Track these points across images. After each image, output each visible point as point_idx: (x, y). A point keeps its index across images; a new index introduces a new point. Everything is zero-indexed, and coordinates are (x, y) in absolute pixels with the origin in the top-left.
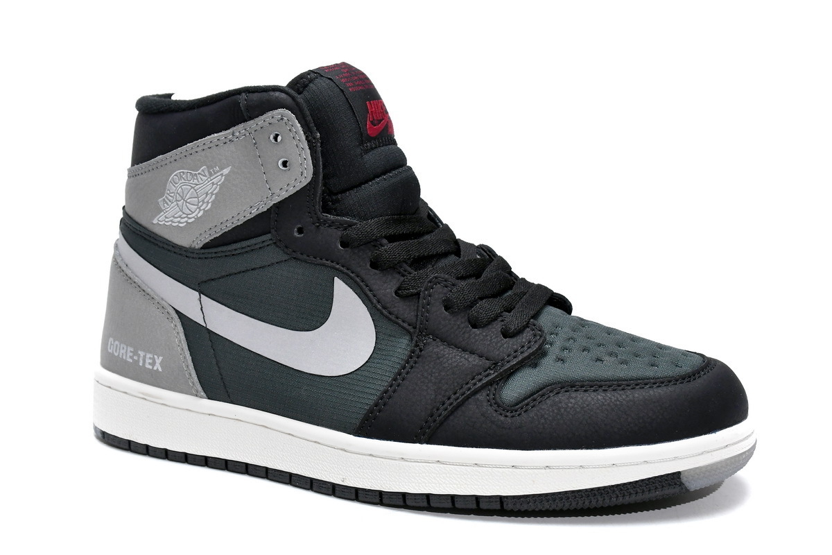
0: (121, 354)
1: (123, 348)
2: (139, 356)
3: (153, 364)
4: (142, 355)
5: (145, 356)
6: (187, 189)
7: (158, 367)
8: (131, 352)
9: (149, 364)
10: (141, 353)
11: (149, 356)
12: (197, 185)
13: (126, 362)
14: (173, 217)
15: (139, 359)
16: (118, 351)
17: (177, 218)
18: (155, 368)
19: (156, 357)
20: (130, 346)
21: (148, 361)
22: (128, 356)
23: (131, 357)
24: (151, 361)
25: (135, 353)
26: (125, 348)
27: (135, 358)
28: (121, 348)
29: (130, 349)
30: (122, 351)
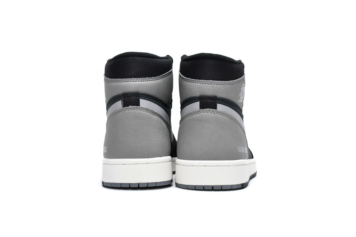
8: (244, 149)
20: (243, 147)
23: (244, 151)
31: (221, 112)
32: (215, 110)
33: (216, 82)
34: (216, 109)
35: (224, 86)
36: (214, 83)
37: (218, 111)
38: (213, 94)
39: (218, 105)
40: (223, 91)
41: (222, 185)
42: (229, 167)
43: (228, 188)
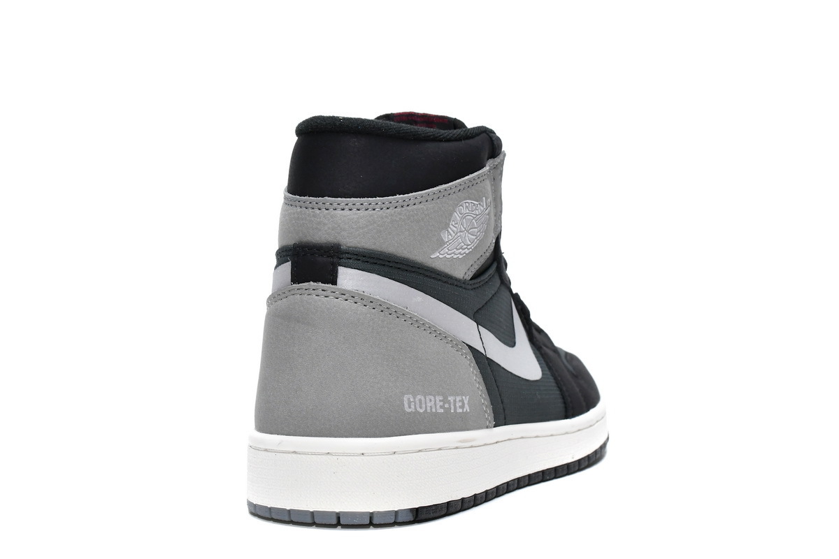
0: (429, 409)
1: (431, 400)
2: (449, 403)
3: (462, 407)
4: (452, 401)
5: (455, 401)
6: (469, 219)
7: (467, 408)
8: (440, 401)
9: (460, 407)
10: (451, 399)
11: (458, 398)
12: (477, 215)
13: (436, 413)
14: (456, 249)
15: (450, 406)
16: (424, 406)
17: (459, 249)
18: (465, 410)
19: (464, 397)
20: (439, 395)
21: (459, 404)
22: (438, 407)
23: (441, 407)
24: (460, 404)
25: (445, 400)
26: (433, 399)
27: (446, 406)
28: (428, 401)
29: (439, 398)
30: (429, 405)
31: (349, 292)
32: (330, 285)
33: (342, 202)
34: (334, 282)
35: (370, 212)
36: (335, 205)
37: (341, 289)
38: (330, 239)
39: (341, 270)
40: (363, 228)
41: (337, 511)
42: (362, 457)
43: (356, 522)
